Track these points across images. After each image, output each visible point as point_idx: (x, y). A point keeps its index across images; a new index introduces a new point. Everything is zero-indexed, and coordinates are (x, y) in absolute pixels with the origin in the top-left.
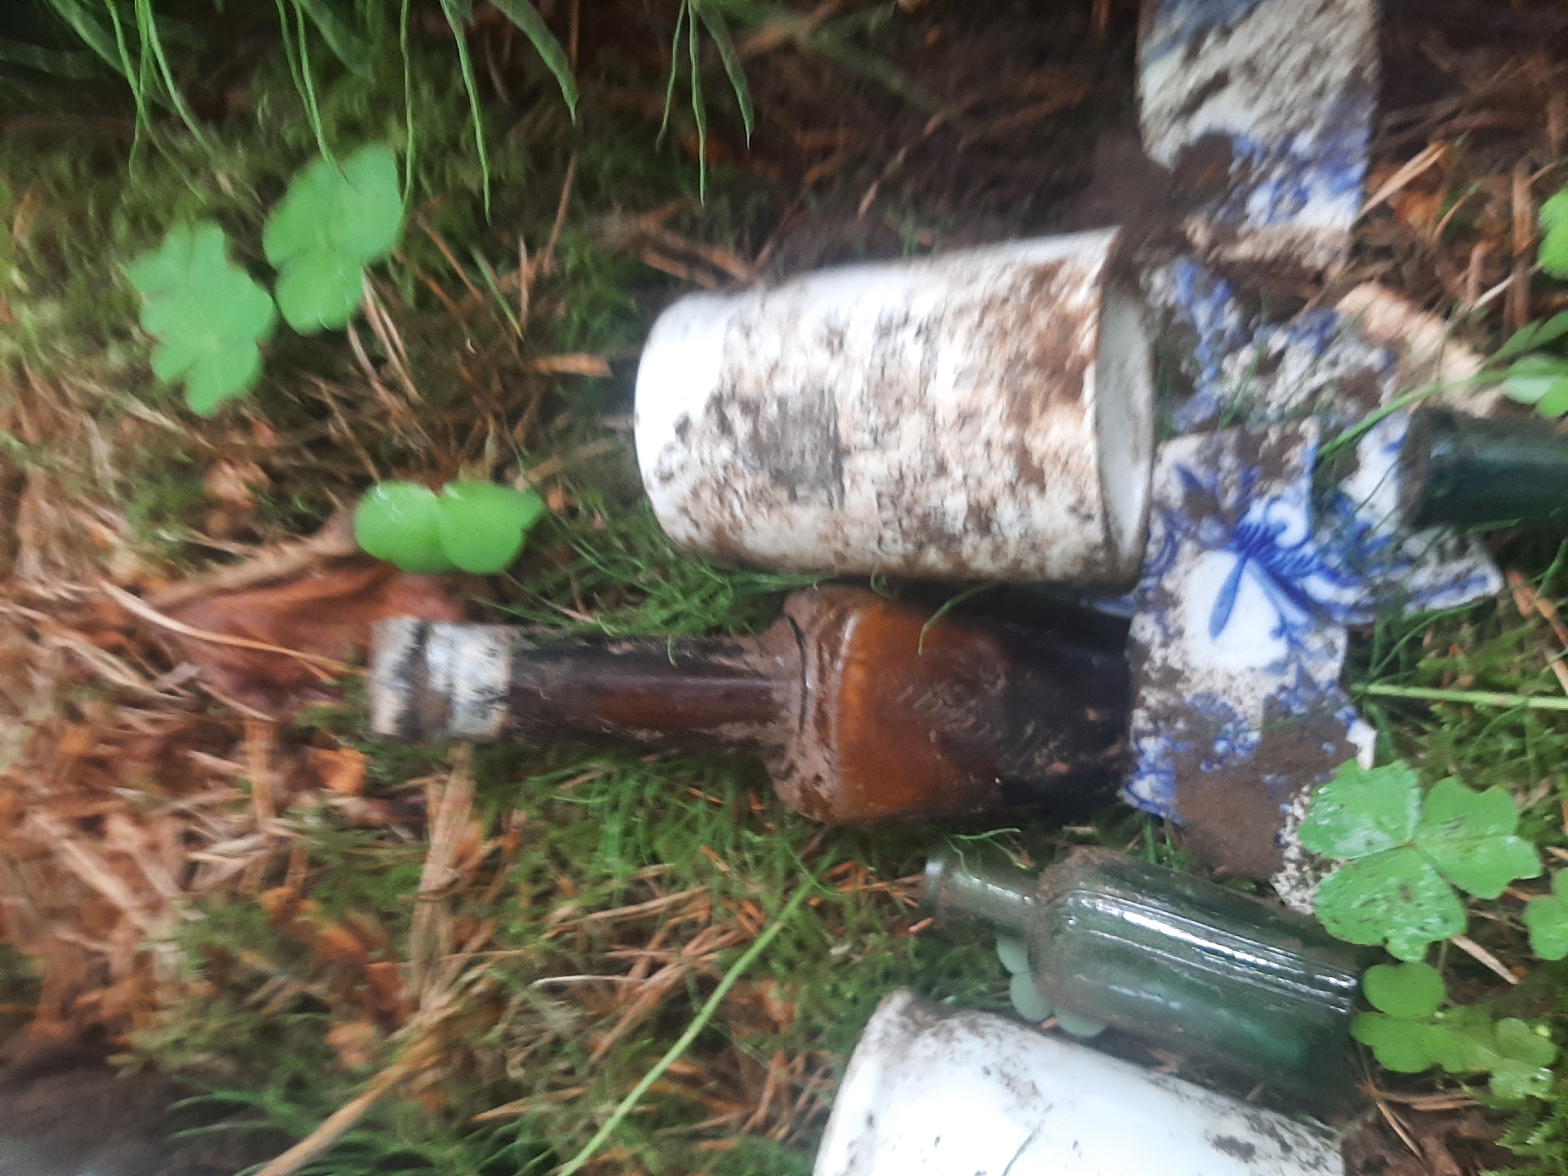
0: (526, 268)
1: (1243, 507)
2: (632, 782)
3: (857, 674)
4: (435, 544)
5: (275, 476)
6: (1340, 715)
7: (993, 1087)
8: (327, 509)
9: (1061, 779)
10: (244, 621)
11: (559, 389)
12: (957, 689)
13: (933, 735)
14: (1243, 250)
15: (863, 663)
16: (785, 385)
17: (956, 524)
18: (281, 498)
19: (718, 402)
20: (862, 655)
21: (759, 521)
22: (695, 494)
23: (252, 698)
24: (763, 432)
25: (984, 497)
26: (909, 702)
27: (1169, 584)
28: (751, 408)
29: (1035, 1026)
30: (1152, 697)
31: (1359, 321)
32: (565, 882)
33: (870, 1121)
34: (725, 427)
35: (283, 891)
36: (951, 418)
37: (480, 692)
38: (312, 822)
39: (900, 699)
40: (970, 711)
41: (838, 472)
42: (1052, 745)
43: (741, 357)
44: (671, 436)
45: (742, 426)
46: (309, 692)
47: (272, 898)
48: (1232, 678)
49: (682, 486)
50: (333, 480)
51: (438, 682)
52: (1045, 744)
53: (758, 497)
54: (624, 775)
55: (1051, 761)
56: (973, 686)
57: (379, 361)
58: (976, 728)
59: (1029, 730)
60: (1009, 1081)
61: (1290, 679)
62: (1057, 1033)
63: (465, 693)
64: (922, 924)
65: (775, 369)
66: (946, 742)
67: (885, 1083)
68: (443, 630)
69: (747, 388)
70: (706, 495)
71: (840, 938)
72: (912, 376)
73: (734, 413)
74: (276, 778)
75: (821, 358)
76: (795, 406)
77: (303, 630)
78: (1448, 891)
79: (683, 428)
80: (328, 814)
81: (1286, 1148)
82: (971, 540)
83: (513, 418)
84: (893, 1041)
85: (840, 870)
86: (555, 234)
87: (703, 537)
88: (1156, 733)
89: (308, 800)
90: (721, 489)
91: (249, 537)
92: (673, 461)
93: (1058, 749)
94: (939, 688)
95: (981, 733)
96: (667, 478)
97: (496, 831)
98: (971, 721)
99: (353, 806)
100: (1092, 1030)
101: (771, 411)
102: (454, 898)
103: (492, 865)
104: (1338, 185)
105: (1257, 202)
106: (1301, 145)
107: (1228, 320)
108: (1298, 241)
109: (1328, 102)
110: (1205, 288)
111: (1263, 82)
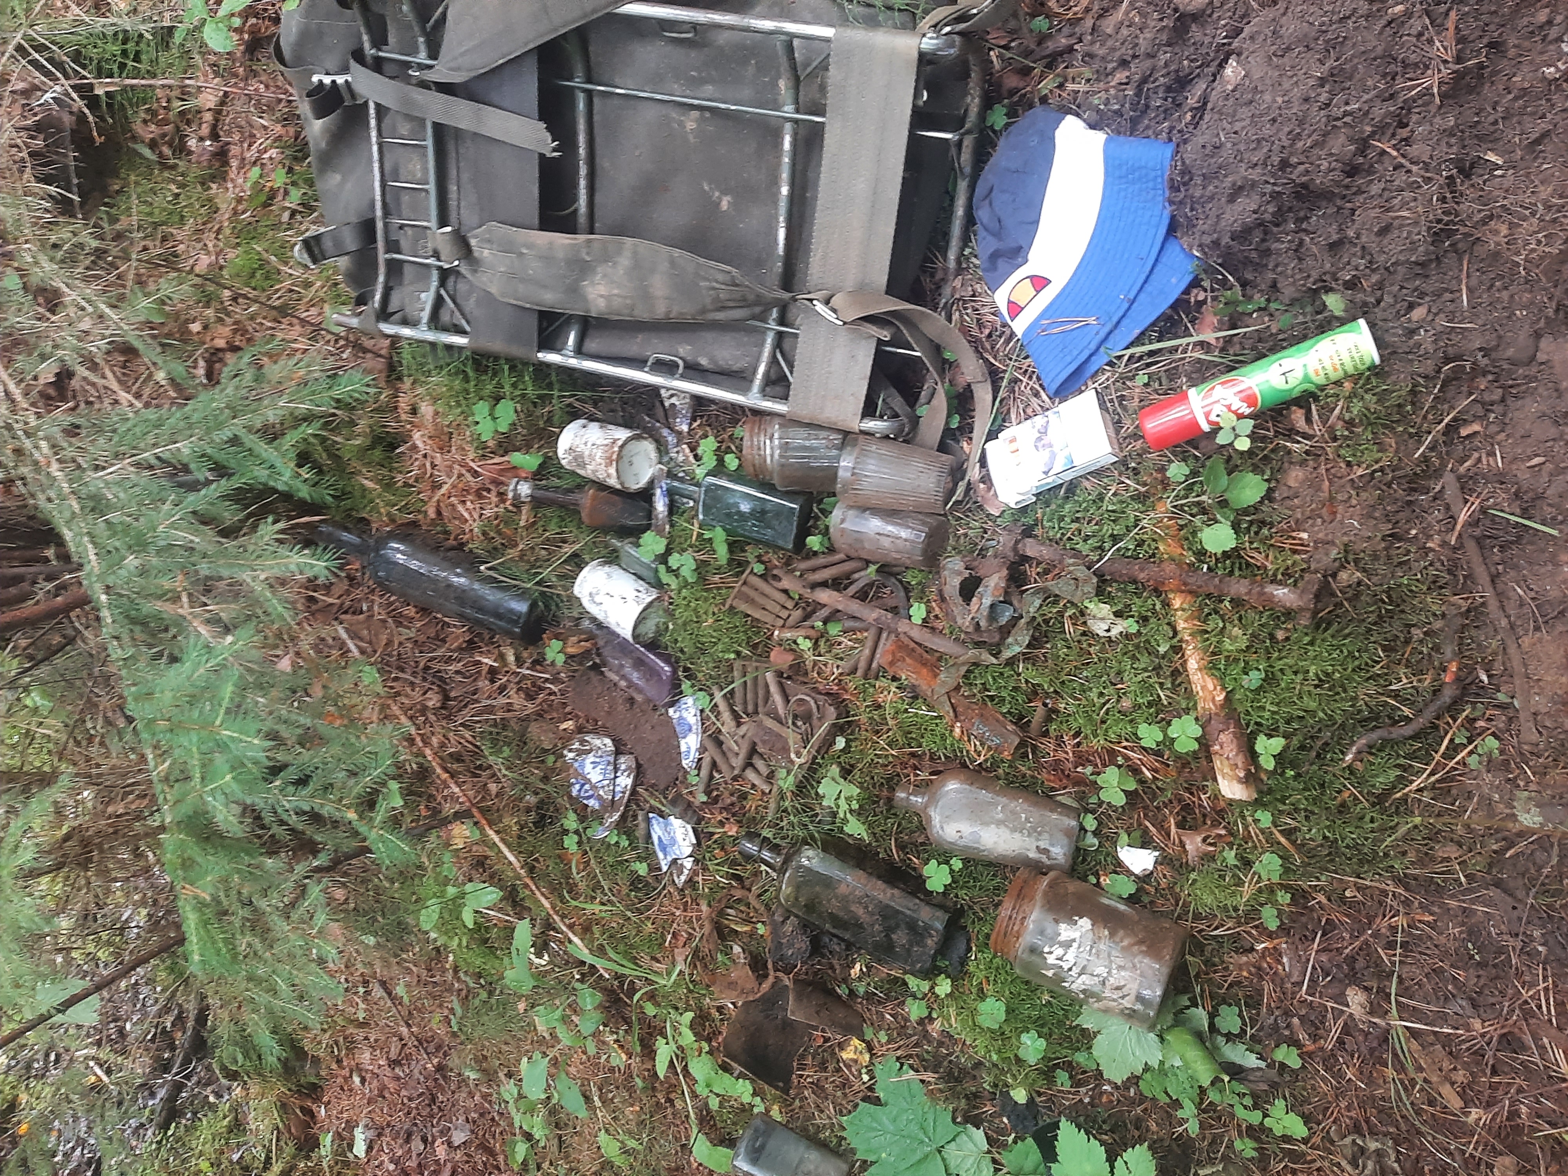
3: (592, 498)
4: (523, 465)
8: (508, 453)
11: (550, 436)
12: (611, 506)
13: (605, 512)
16: (578, 446)
17: (602, 478)
19: (570, 446)
20: (593, 495)
21: (577, 469)
22: (568, 461)
25: (604, 475)
26: (601, 506)
32: (547, 529)
33: (585, 577)
35: (498, 521)
37: (527, 494)
41: (586, 464)
45: (572, 452)
46: (504, 487)
48: (659, 512)
49: (565, 459)
50: (509, 448)
51: (520, 491)
52: (630, 518)
53: (575, 464)
54: (557, 512)
55: (630, 521)
56: (614, 506)
63: (524, 494)
64: (609, 549)
67: (589, 571)
68: (522, 482)
69: (574, 445)
71: (596, 549)
73: (572, 449)
77: (502, 475)
79: (565, 448)
80: (505, 509)
81: (648, 591)
82: (605, 481)
83: (540, 439)
84: (595, 565)
85: (597, 536)
89: (502, 505)
90: (571, 461)
92: (564, 454)
96: (563, 457)
97: (535, 517)
98: (614, 512)
99: (510, 508)
101: (577, 451)
102: (527, 528)
103: (534, 523)
104: (687, 422)
105: (678, 420)
106: (684, 412)
107: (675, 441)
108: (683, 430)
109: (687, 406)
110: (671, 434)
111: (679, 398)
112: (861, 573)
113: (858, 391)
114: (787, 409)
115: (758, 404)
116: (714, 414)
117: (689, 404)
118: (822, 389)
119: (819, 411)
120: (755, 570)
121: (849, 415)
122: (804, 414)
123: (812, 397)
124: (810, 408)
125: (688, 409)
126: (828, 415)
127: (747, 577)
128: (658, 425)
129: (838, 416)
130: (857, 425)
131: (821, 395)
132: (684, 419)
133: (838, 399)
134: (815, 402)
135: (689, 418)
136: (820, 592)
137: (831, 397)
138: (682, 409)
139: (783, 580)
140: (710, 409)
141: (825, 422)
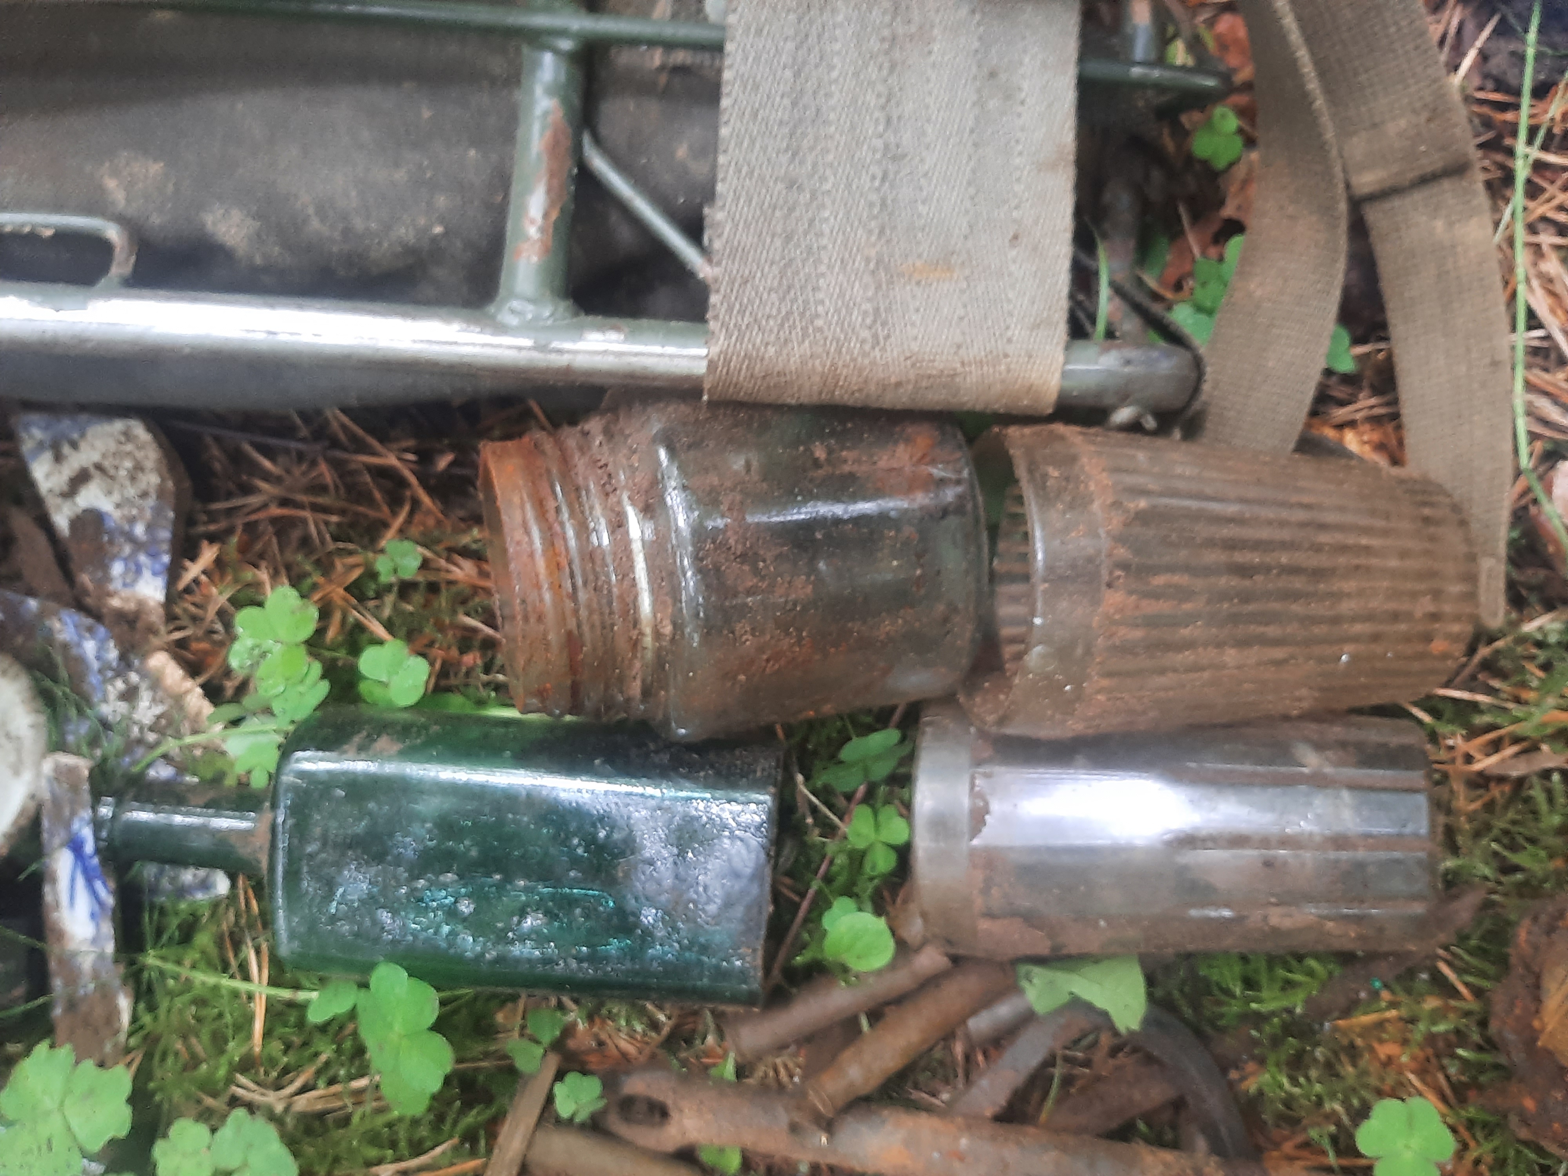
1: (71, 820)
6: (115, 986)
14: (114, 603)
31: (159, 677)
104: (158, 567)
105: (117, 568)
106: (139, 530)
107: (113, 654)
108: (141, 604)
109: (151, 502)
110: (90, 630)
111: (112, 478)
112: (1004, 1011)
113: (1036, 222)
114: (703, 352)
115: (556, 344)
116: (274, 521)
117: (161, 493)
118: (870, 232)
119: (865, 334)
120: (564, 1107)
121: (1017, 332)
122: (794, 363)
123: (823, 275)
124: (820, 330)
125: (158, 511)
126: (915, 347)
127: (530, 1144)
128: (33, 604)
129: (959, 347)
130: (1057, 375)
131: (868, 260)
132: (143, 558)
133: (950, 268)
134: (842, 294)
135: (165, 547)
136: (864, 1129)
137: (919, 263)
138: (132, 520)
139: (674, 1114)
140: (254, 500)
141: (898, 384)
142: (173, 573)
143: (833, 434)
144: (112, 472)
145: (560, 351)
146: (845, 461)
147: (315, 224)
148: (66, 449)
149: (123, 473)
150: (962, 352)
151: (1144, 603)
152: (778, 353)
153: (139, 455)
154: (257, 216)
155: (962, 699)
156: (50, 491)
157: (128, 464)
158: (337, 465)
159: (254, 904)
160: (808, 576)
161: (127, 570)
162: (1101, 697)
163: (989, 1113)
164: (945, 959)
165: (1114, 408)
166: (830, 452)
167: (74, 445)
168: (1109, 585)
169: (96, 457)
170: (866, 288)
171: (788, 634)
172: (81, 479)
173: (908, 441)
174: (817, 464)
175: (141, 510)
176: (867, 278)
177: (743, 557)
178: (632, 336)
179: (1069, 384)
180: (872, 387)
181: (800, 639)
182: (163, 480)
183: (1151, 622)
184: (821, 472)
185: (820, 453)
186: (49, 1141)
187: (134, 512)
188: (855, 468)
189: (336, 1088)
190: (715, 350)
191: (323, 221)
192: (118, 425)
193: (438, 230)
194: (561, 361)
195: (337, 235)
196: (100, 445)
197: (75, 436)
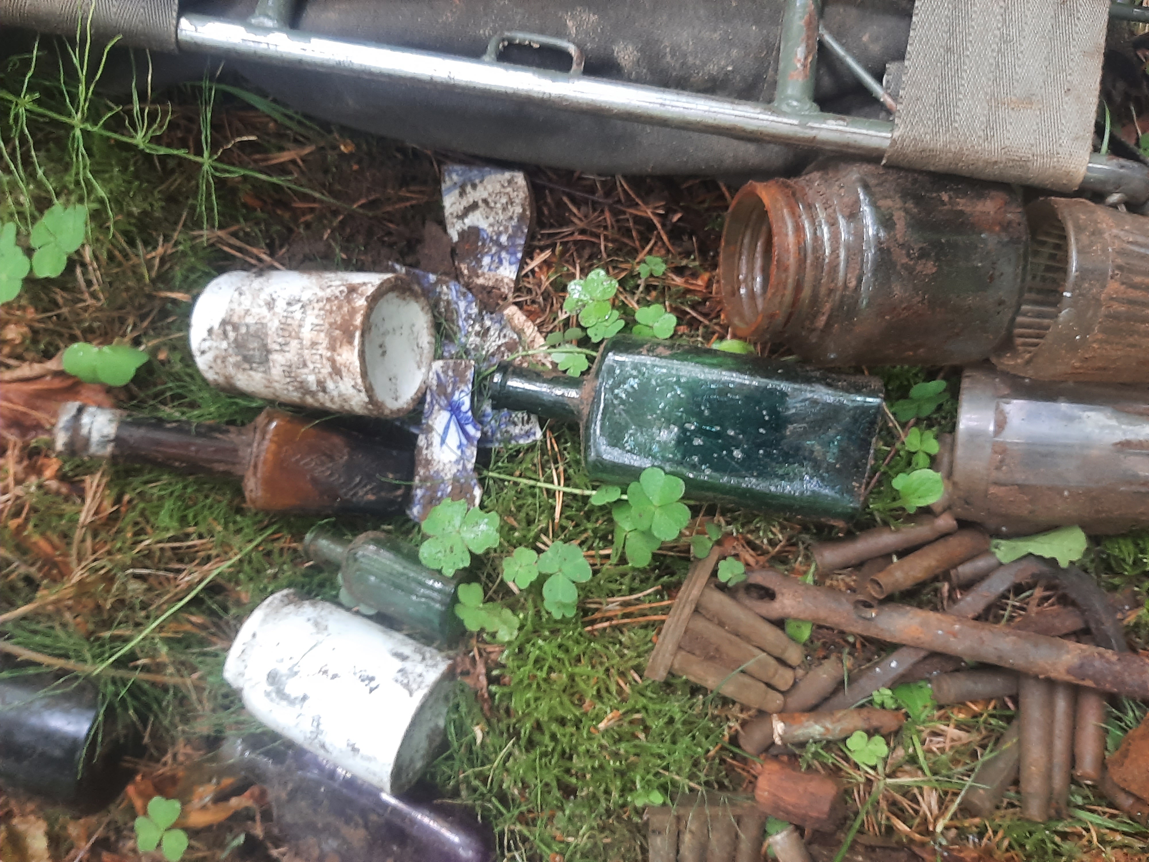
0: (160, 250)
1: (453, 393)
2: (180, 486)
3: (273, 447)
4: (94, 371)
5: (35, 332)
6: (472, 483)
7: (310, 626)
8: (58, 349)
9: (370, 502)
10: (11, 395)
11: (169, 306)
12: (323, 458)
13: (308, 477)
14: (480, 281)
15: (275, 442)
16: (249, 320)
17: (314, 387)
18: (35, 341)
19: (224, 323)
20: (275, 439)
21: (240, 376)
22: (215, 360)
23: (13, 430)
24: (240, 337)
25: (321, 376)
26: (298, 461)
27: (430, 422)
28: (236, 328)
29: (348, 609)
30: (422, 471)
31: (510, 320)
32: (149, 529)
33: (254, 635)
34: (225, 333)
35: (20, 520)
36: (309, 343)
37: (103, 437)
38: (33, 489)
39: (293, 460)
40: (328, 469)
41: (267, 360)
42: (369, 487)
43: (235, 306)
44: (205, 334)
45: (232, 335)
46: (40, 431)
47: (13, 524)
48: (444, 465)
49: (209, 356)
50: (61, 335)
51: (84, 431)
52: (365, 486)
53: (237, 365)
54: (177, 483)
55: (366, 493)
56: (331, 458)
57: (89, 283)
58: (331, 475)
59: (358, 479)
60: (316, 624)
61: (460, 467)
62: (357, 613)
63: (95, 437)
64: (311, 563)
65: (247, 312)
66: (314, 481)
67: (264, 621)
68: (92, 409)
69: (235, 319)
70: (219, 361)
71: (271, 565)
72: (296, 323)
73: (229, 328)
74: (20, 468)
75: (264, 311)
76: (252, 329)
77: (39, 403)
78: (466, 549)
79: (210, 331)
80: (40, 487)
81: (424, 659)
82: (321, 394)
83: (143, 318)
84: (274, 606)
85: (276, 536)
86: (176, 236)
87: (221, 380)
88: (421, 487)
89: (33, 480)
90: (224, 360)
91: (20, 358)
92: (206, 345)
93: (372, 489)
94: (314, 457)
95: (332, 479)
96: (203, 352)
97: (118, 500)
98: (329, 473)
99: (54, 484)
100: (372, 612)
101: (243, 330)
102: (95, 529)
103: (114, 518)
104: (513, 259)
105: (486, 261)
106: (504, 239)
107: (474, 310)
108: (499, 280)
109: (514, 222)
110: (464, 295)
111: (491, 208)
112: (981, 563)
113: (1080, 84)
114: (890, 135)
115: (810, 124)
116: (576, 242)
117: (521, 217)
118: (989, 79)
119: (981, 133)
120: (723, 576)
121: (1065, 140)
122: (940, 145)
123: (960, 100)
124: (956, 129)
125: (518, 228)
126: (1007, 143)
127: (702, 595)
128: (432, 278)
129: (1032, 146)
130: (1084, 168)
131: (986, 94)
132: (504, 254)
133: (1031, 103)
134: (970, 111)
135: (520, 248)
136: (895, 615)
137: (1013, 98)
138: (499, 234)
139: (779, 597)
140: (566, 230)
141: (996, 163)
142: (522, 264)
143: (951, 189)
144: (492, 205)
145: (812, 128)
146: (958, 204)
147: (668, 58)
148: (469, 189)
149: (499, 205)
150: (1034, 148)
151: (1130, 290)
152: (932, 139)
153: (513, 195)
154: (641, 50)
155: (994, 360)
156: (452, 214)
157: (504, 200)
158: (616, 213)
159: (555, 446)
160: (935, 262)
161: (492, 261)
162: (1095, 345)
163: (970, 616)
164: (955, 522)
165: (1110, 193)
166: (950, 198)
167: (474, 186)
168: (1112, 278)
169: (485, 195)
170: (983, 108)
171: (918, 294)
172: (474, 207)
173: (992, 198)
174: (943, 203)
175: (506, 228)
176: (985, 104)
177: (902, 246)
178: (853, 124)
179: (1089, 174)
180: (981, 164)
181: (924, 299)
182: (524, 210)
183: (1131, 302)
184: (945, 207)
185: (945, 197)
186: (451, 548)
187: (501, 228)
188: (963, 208)
189: (592, 553)
190: (896, 134)
191: (672, 57)
192: (507, 175)
193: (730, 68)
194: (811, 133)
195: (678, 66)
196: (490, 188)
197: (477, 181)
